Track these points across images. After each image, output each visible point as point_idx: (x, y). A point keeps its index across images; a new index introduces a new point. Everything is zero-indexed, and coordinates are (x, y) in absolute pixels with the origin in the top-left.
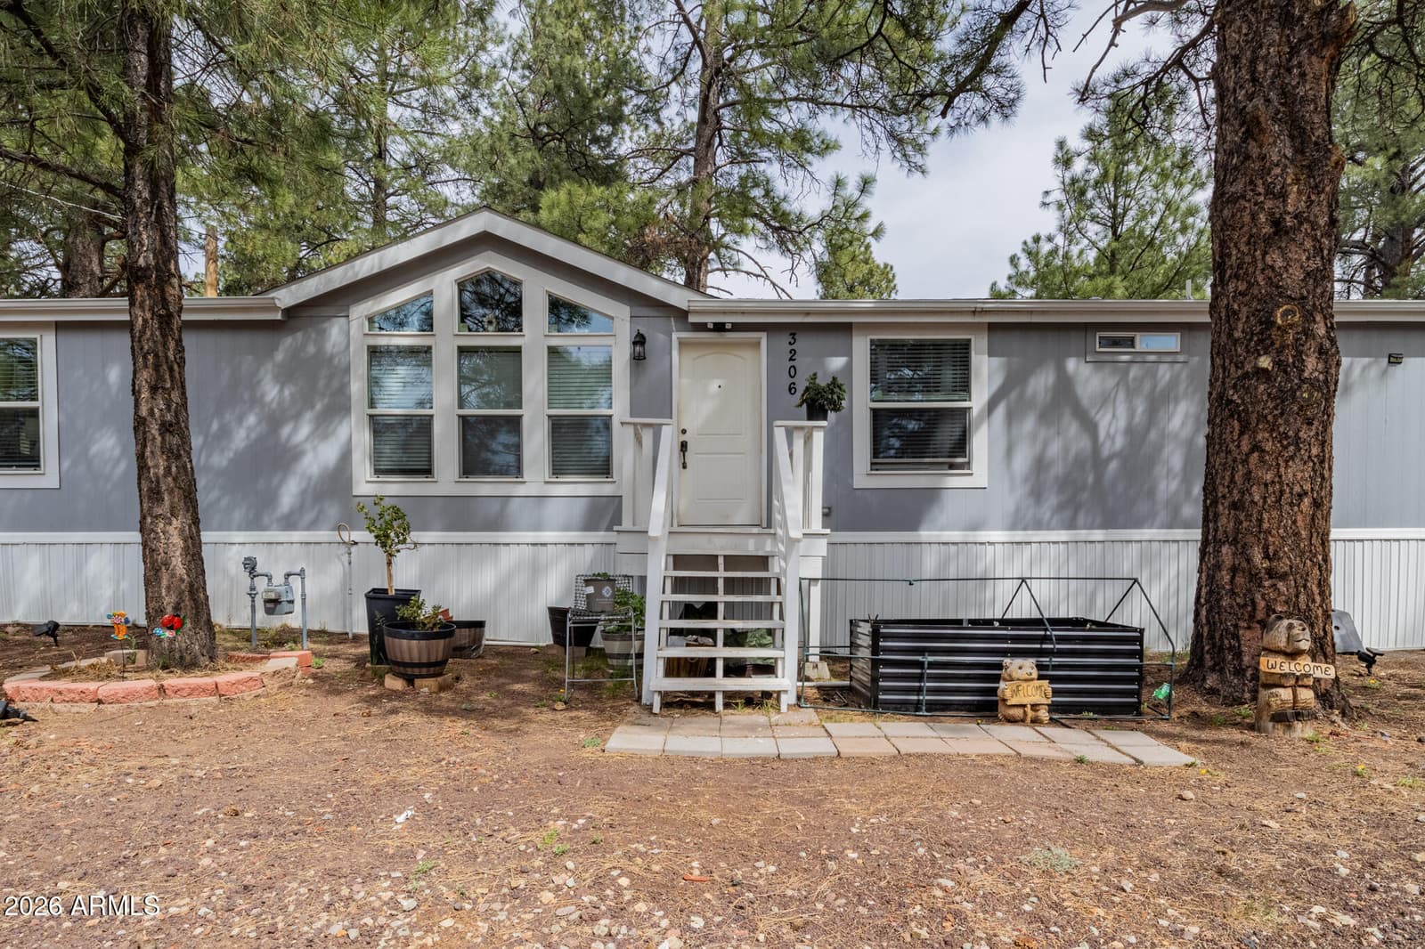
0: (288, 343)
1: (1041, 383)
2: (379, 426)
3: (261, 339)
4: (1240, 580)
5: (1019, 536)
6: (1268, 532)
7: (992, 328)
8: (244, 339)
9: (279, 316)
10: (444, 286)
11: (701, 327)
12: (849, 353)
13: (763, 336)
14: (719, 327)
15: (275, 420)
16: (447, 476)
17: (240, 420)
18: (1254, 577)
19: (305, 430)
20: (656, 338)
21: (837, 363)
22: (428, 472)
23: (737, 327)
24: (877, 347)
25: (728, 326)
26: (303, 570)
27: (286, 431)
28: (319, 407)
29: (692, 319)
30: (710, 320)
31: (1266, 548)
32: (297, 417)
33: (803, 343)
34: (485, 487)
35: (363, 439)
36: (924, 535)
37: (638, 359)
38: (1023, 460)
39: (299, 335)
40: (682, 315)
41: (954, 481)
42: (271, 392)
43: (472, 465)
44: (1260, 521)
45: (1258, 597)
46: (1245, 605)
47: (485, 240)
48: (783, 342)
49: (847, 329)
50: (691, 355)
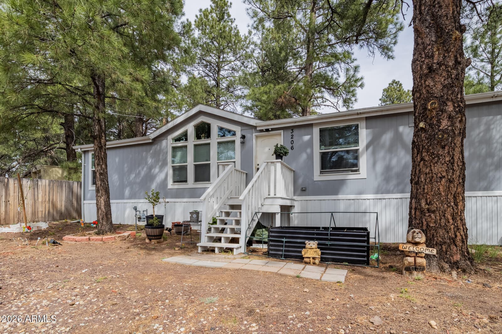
0: (154, 147)
1: (387, 137)
2: (174, 168)
3: (148, 147)
4: (418, 213)
5: (379, 196)
6: (427, 193)
7: (367, 119)
8: (144, 148)
9: (151, 141)
10: (190, 128)
11: (262, 131)
12: (312, 134)
13: (282, 131)
14: (267, 130)
15: (150, 168)
16: (191, 183)
17: (143, 169)
18: (422, 212)
19: (157, 170)
20: (248, 136)
21: (307, 138)
22: (186, 181)
23: (273, 130)
24: (321, 131)
25: (270, 130)
26: (147, 210)
27: (153, 171)
28: (160, 164)
29: (258, 129)
30: (264, 128)
31: (426, 200)
32: (155, 167)
33: (296, 132)
34: (200, 185)
35: (171, 172)
36: (340, 197)
37: (243, 143)
38: (380, 167)
39: (156, 146)
40: (255, 127)
41: (352, 176)
42: (150, 161)
43: (197, 179)
44: (424, 189)
45: (424, 220)
46: (420, 223)
47: (200, 113)
48: (289, 133)
49: (311, 126)
50: (260, 140)
